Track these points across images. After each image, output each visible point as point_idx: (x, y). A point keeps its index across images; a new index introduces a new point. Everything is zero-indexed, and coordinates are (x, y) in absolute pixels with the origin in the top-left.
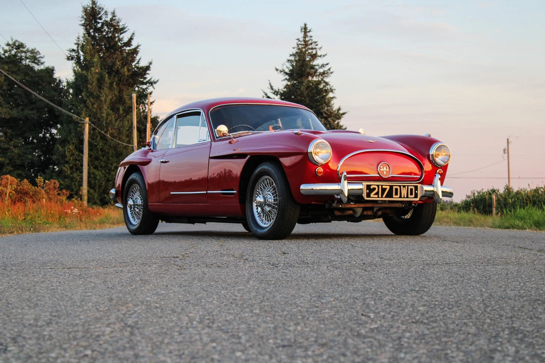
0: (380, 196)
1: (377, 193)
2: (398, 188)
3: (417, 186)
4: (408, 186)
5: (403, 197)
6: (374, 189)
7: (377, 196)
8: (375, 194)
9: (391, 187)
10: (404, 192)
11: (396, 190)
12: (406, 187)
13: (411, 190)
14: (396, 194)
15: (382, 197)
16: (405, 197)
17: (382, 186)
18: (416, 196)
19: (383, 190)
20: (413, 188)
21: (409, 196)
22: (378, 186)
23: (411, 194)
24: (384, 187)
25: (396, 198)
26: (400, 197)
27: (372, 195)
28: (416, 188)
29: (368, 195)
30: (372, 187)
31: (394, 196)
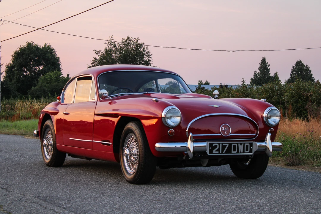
0: (221, 152)
1: (218, 150)
2: (236, 145)
3: (252, 143)
4: (244, 143)
5: (240, 152)
6: (216, 146)
7: (218, 152)
8: (216, 151)
9: (230, 144)
10: (241, 148)
11: (234, 146)
12: (243, 144)
13: (247, 146)
14: (234, 150)
15: (222, 153)
16: (242, 152)
17: (222, 144)
18: (251, 151)
19: (224, 147)
20: (249, 144)
21: (245, 151)
22: (219, 144)
23: (247, 150)
24: (224, 145)
25: (234, 153)
26: (238, 152)
27: (214, 151)
28: (251, 145)
29: (211, 151)
30: (214, 145)
31: (232, 152)
